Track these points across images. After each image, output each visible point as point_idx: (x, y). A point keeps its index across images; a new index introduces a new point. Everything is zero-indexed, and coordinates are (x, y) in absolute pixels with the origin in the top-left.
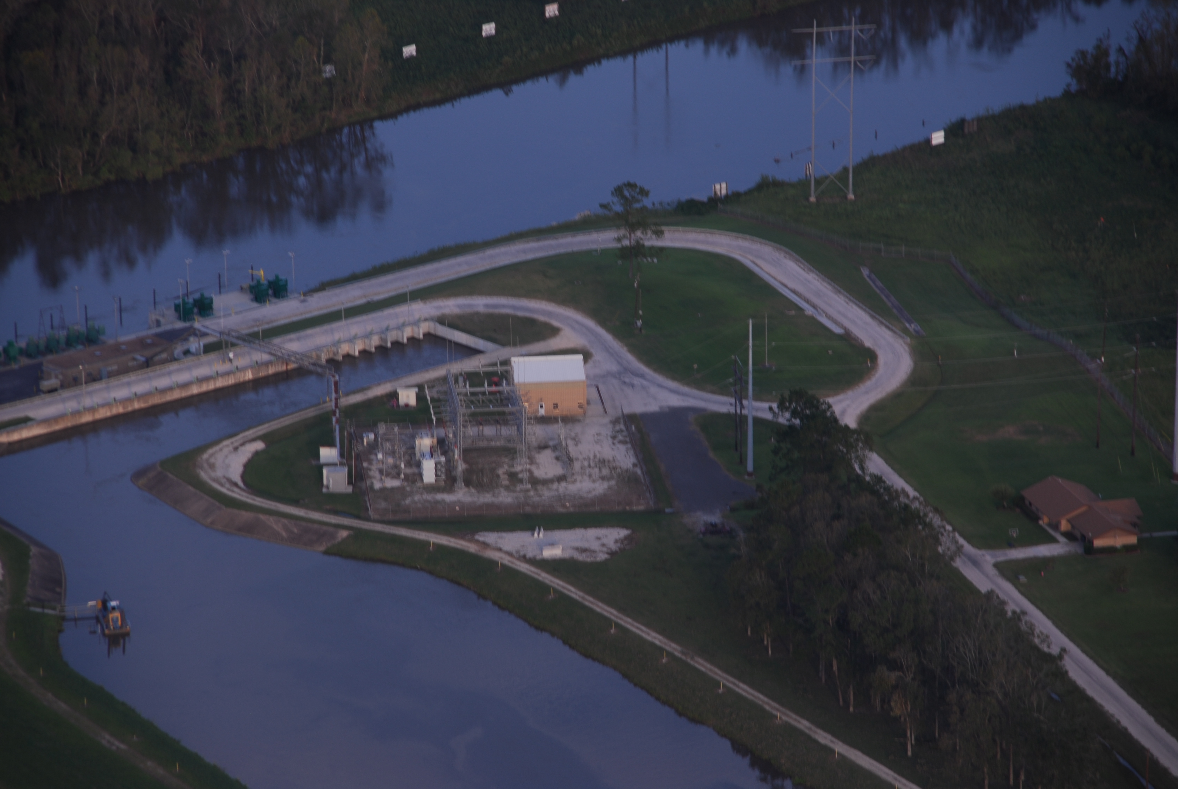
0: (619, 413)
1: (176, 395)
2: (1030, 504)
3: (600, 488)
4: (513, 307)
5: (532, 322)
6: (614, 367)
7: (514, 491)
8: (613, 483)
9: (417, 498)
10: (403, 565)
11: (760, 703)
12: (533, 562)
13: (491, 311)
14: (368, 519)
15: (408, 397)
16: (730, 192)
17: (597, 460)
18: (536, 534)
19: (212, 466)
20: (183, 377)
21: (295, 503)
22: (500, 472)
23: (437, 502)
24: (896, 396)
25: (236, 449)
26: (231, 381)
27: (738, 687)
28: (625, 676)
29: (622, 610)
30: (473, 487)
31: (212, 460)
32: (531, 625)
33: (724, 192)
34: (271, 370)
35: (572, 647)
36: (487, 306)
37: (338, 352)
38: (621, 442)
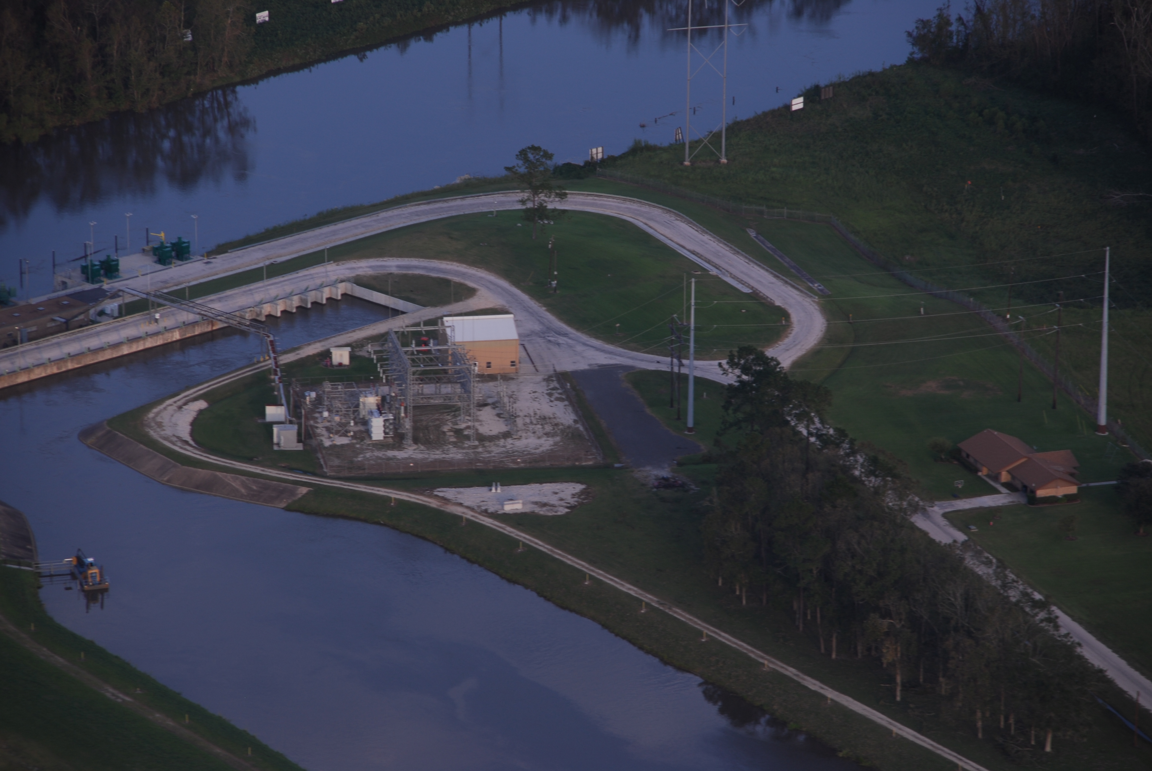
0: (552, 372)
1: (108, 355)
2: (968, 456)
3: (546, 444)
4: (424, 268)
5: (447, 282)
6: (537, 327)
7: (464, 448)
8: (558, 439)
9: (368, 455)
10: (365, 521)
11: (745, 651)
12: (494, 516)
13: (404, 272)
14: (324, 476)
15: (341, 356)
16: (605, 157)
17: (537, 417)
18: (494, 490)
19: (160, 425)
20: (113, 338)
21: (249, 460)
22: (445, 429)
23: (389, 459)
24: (816, 353)
25: (180, 408)
26: (159, 341)
27: (720, 635)
28: (605, 626)
29: (592, 562)
30: (422, 444)
31: (159, 419)
32: (503, 577)
33: (600, 156)
34: (198, 331)
35: (548, 599)
36: (398, 267)
37: (261, 311)
38: (557, 399)
